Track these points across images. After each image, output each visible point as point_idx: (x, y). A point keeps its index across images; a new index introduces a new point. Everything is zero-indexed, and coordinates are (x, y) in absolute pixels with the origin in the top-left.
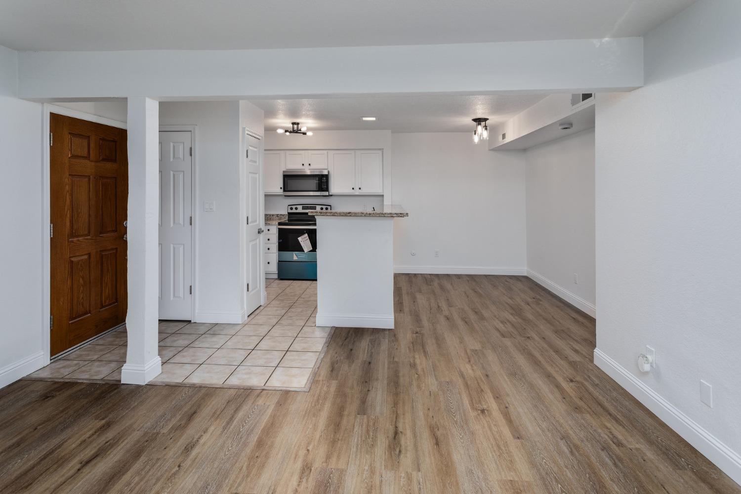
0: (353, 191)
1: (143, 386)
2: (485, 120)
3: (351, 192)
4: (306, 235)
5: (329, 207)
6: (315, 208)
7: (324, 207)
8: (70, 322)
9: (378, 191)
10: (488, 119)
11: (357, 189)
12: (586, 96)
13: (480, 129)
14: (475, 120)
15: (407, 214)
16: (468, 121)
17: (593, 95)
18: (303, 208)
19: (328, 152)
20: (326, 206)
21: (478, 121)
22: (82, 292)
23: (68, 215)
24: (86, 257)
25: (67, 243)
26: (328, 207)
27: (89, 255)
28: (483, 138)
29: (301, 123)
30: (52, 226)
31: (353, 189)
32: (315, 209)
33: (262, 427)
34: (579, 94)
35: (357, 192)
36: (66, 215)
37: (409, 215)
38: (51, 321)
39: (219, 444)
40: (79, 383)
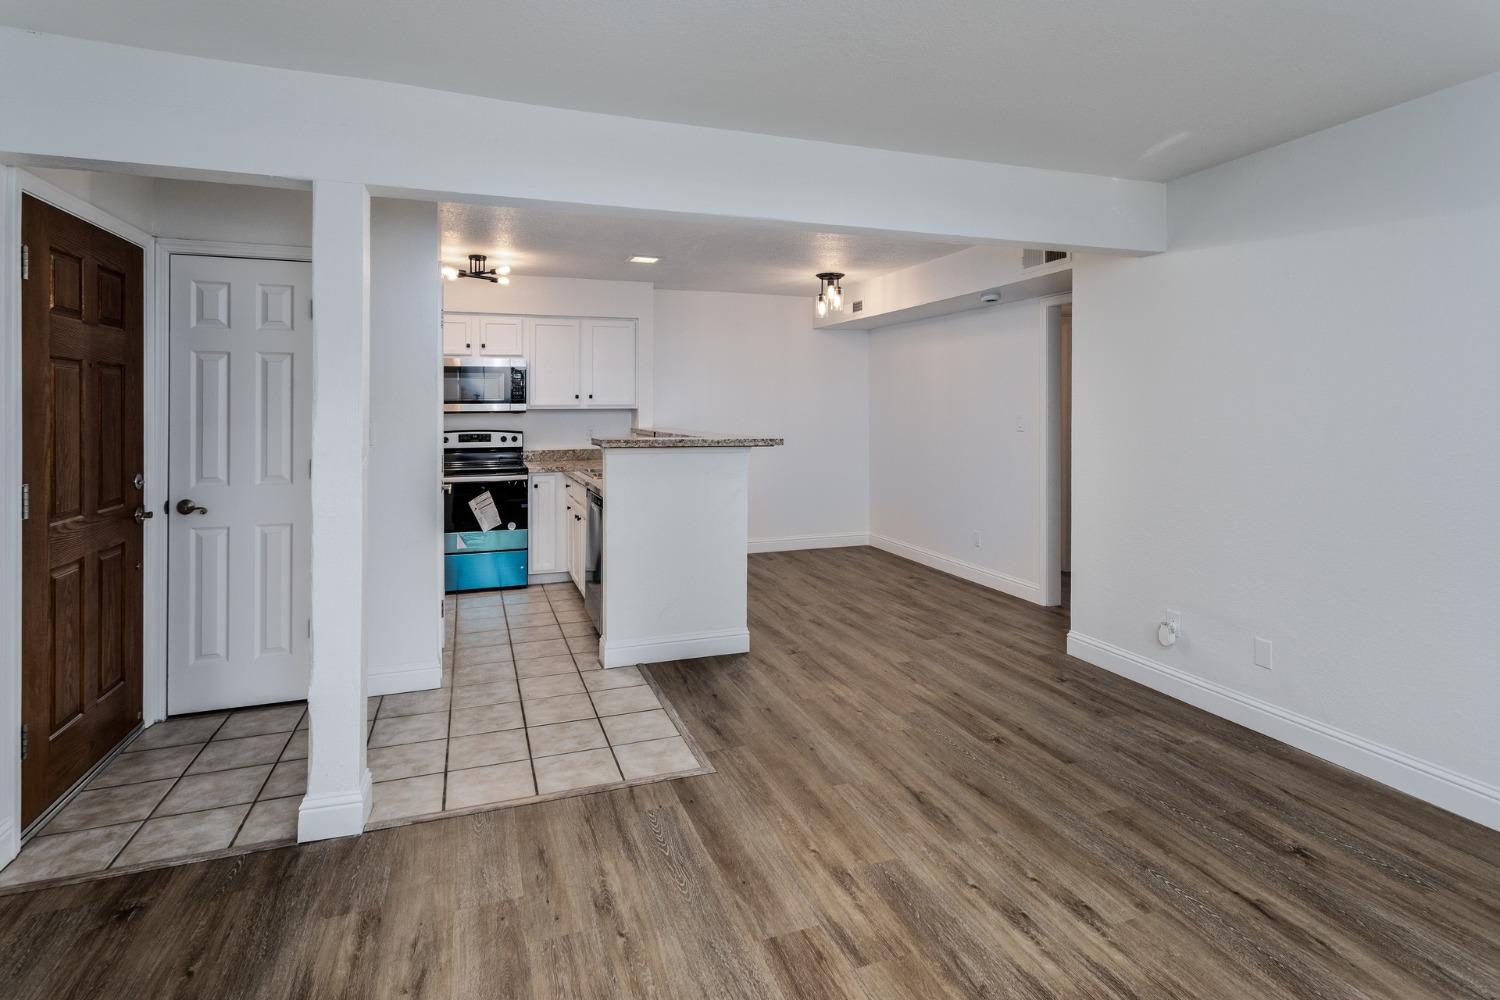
0: (576, 402)
1: (359, 837)
2: (839, 276)
3: (572, 403)
4: (487, 494)
5: (519, 436)
6: (487, 438)
7: (509, 436)
8: (51, 738)
9: (625, 401)
10: (843, 275)
11: (584, 397)
12: (1053, 256)
13: (831, 291)
14: (822, 276)
15: (782, 440)
16: (808, 276)
17: (1068, 255)
18: (462, 439)
19: (522, 321)
20: (513, 435)
21: (830, 277)
22: (70, 659)
23: (49, 461)
24: (74, 569)
25: (46, 530)
26: (516, 435)
27: (81, 562)
28: (834, 308)
29: (491, 257)
30: (26, 490)
31: (577, 397)
32: (489, 440)
33: (700, 841)
34: (1040, 252)
35: (585, 403)
36: (46, 460)
37: (785, 442)
38: (22, 740)
39: (653, 884)
40: (174, 868)
